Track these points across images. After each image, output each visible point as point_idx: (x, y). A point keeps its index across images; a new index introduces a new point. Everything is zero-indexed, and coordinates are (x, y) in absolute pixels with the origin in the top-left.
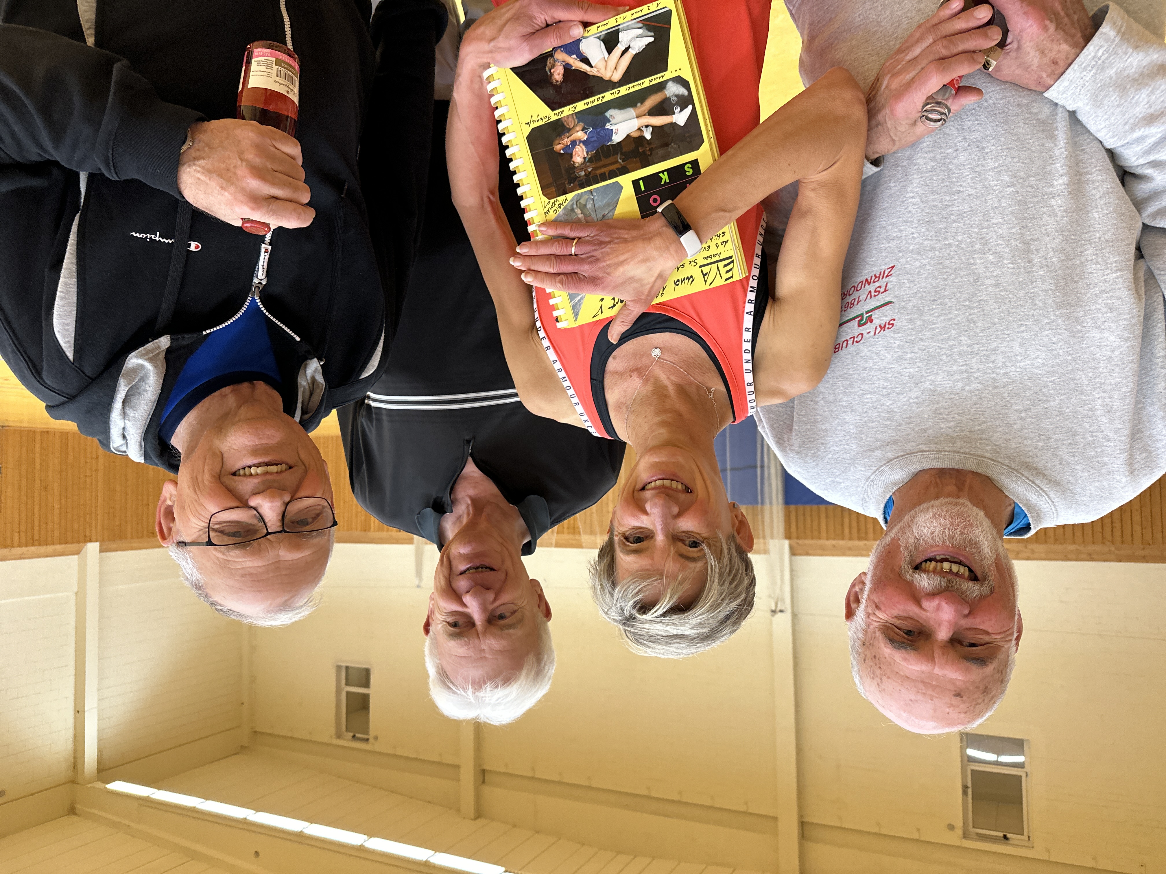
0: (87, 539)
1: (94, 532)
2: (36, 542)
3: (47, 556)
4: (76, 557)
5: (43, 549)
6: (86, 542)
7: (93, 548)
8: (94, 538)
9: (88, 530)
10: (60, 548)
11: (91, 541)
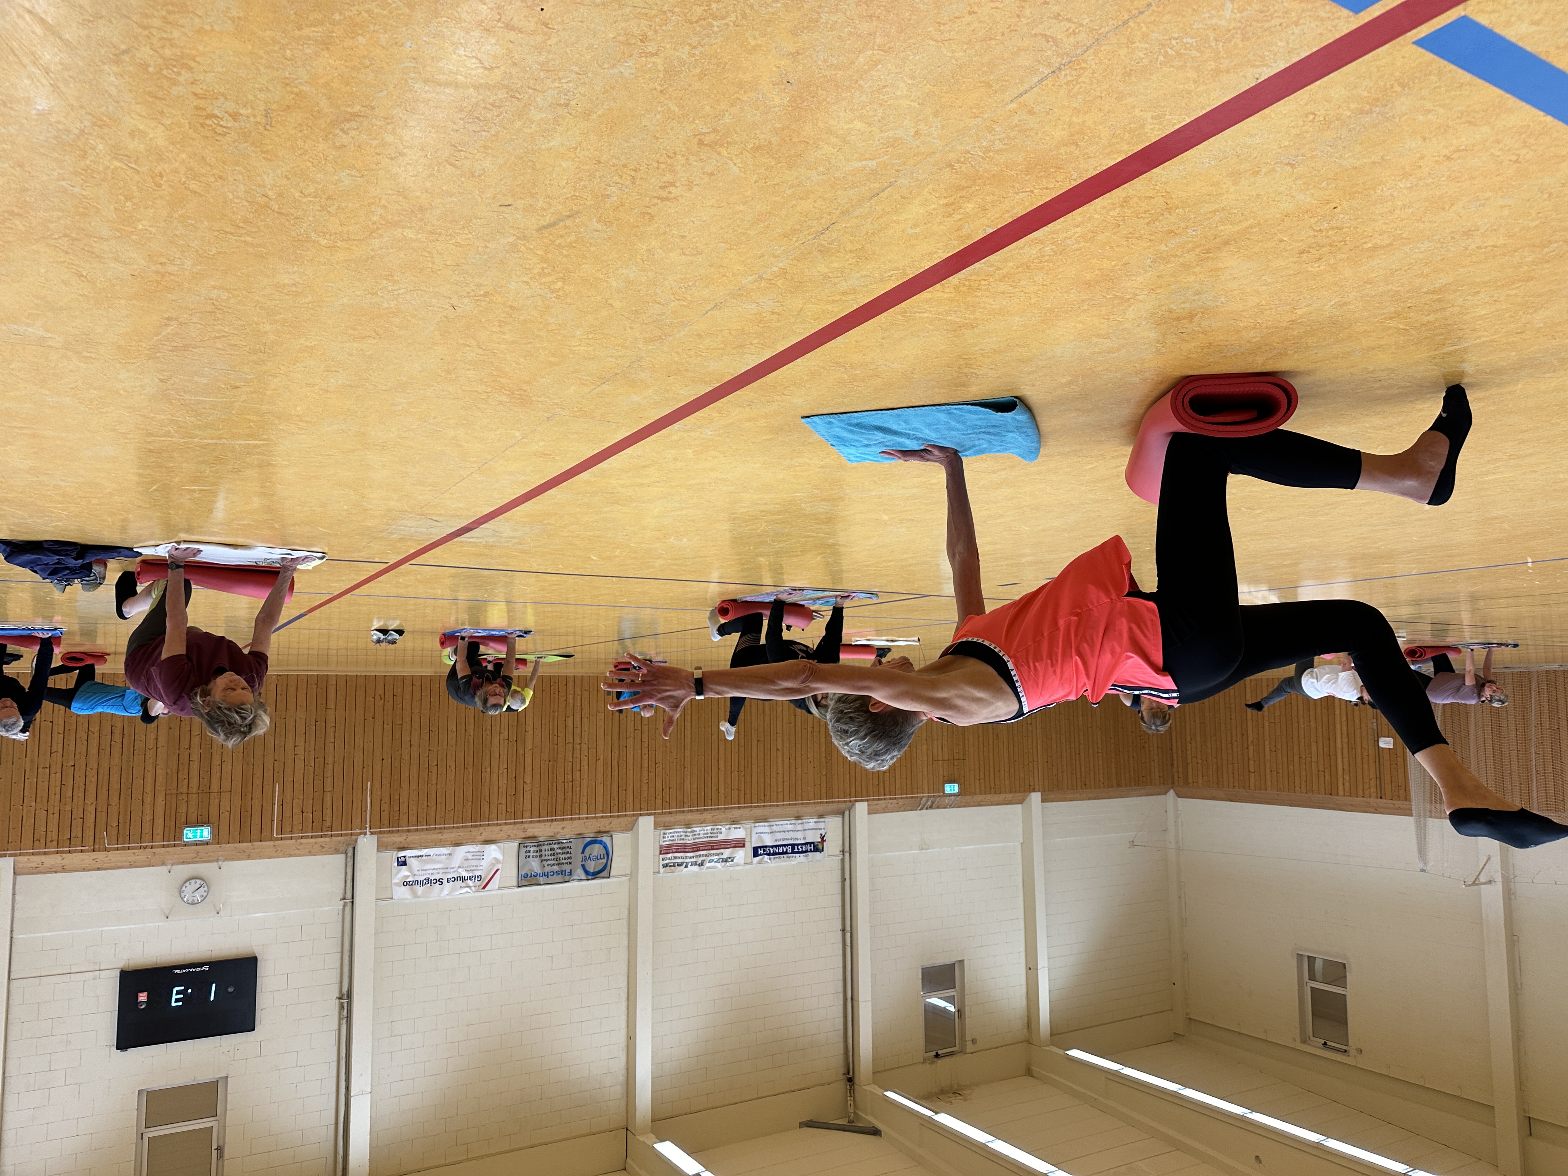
0: (1032, 788)
1: (1036, 782)
2: (992, 790)
3: (998, 804)
4: (1020, 806)
5: (996, 798)
6: (1030, 792)
7: (1036, 797)
8: (1037, 787)
9: (1031, 779)
10: (1009, 796)
11: (1034, 791)
